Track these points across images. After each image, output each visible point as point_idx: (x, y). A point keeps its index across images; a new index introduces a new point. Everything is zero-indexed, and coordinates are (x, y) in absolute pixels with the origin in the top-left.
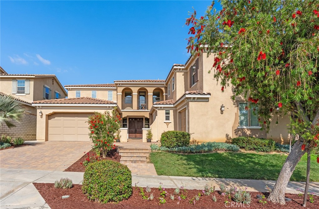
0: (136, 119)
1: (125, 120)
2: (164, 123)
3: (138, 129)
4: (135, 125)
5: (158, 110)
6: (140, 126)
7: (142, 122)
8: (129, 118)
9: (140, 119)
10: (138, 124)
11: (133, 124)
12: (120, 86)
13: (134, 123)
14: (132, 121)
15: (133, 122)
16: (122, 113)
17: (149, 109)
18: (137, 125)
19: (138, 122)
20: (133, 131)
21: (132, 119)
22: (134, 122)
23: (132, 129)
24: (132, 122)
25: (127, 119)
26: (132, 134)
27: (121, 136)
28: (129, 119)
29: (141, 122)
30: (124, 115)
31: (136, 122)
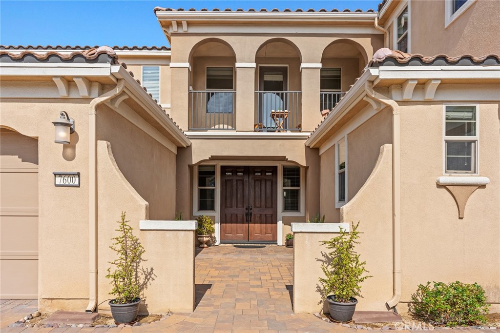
0: (247, 170)
1: (205, 173)
2: (439, 186)
3: (255, 207)
4: (247, 192)
5: (402, 103)
6: (263, 196)
7: (274, 184)
8: (222, 167)
9: (263, 169)
10: (257, 189)
11: (240, 191)
12: (180, 31)
13: (240, 187)
14: (235, 178)
15: (237, 181)
16: (189, 147)
17: (303, 128)
18: (251, 190)
19: (258, 183)
20: (240, 216)
21: (235, 170)
22: (242, 181)
23: (234, 207)
24: (234, 183)
25: (213, 173)
26: (234, 225)
27: (149, 275)
28: (224, 169)
29: (269, 183)
30: (200, 153)
31: (249, 180)
